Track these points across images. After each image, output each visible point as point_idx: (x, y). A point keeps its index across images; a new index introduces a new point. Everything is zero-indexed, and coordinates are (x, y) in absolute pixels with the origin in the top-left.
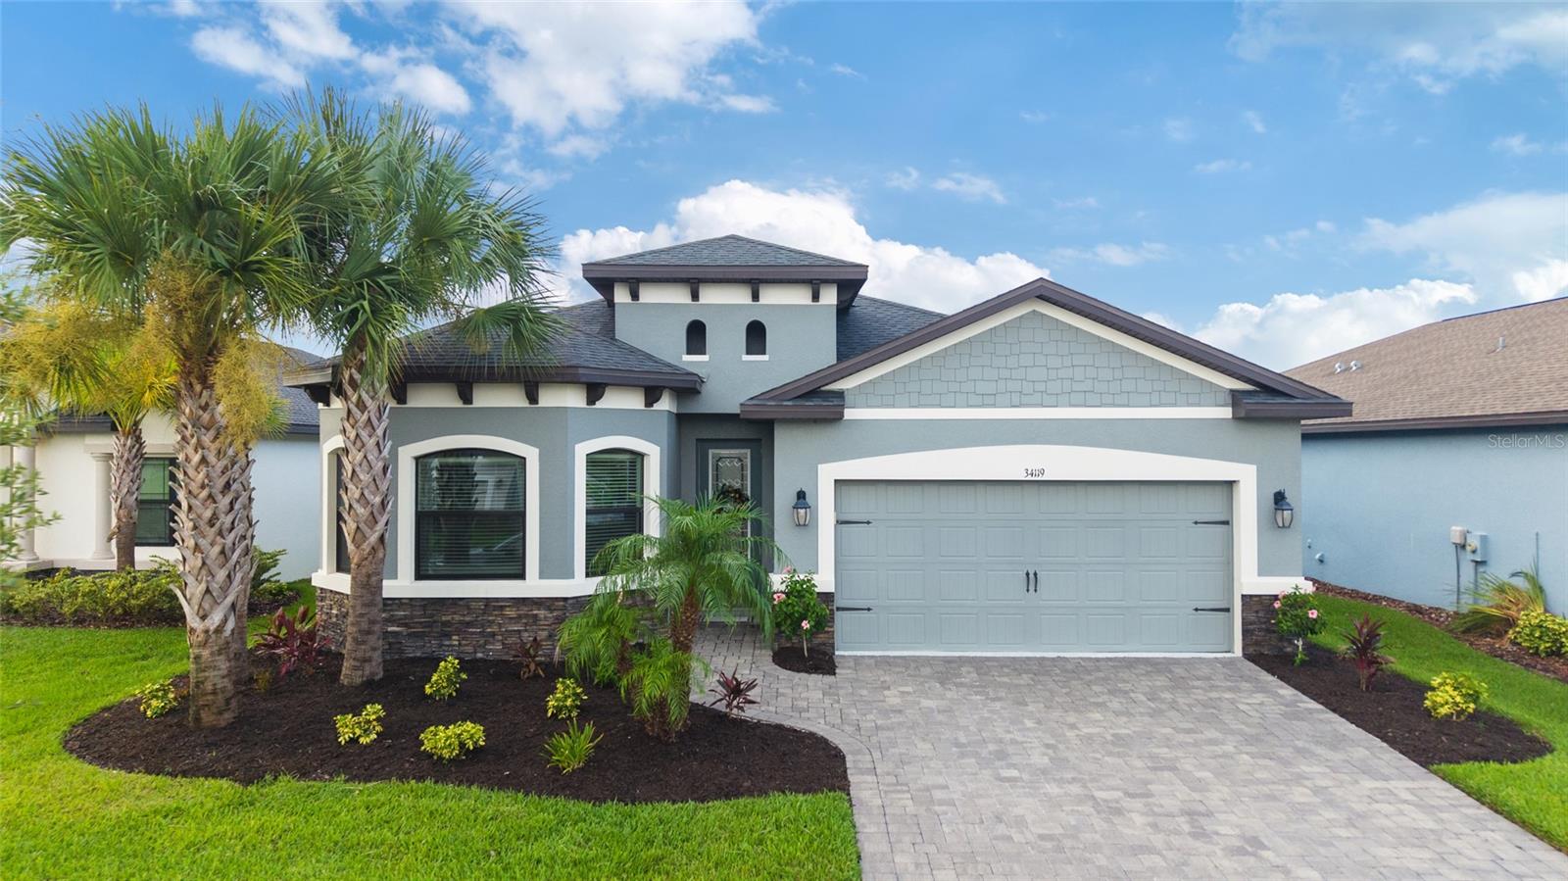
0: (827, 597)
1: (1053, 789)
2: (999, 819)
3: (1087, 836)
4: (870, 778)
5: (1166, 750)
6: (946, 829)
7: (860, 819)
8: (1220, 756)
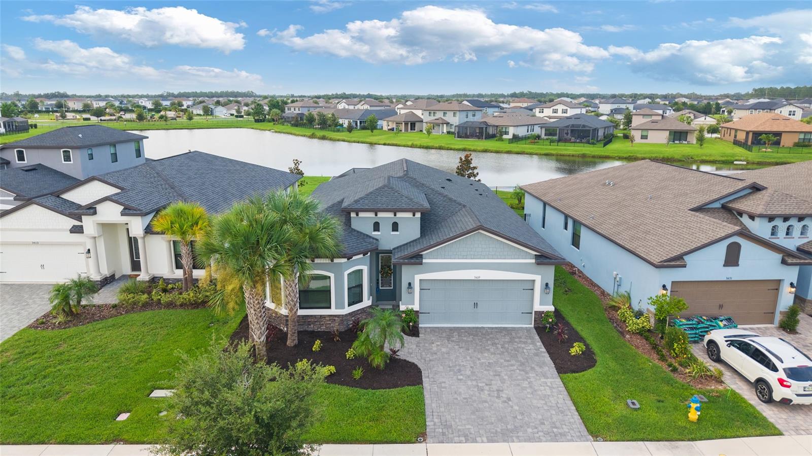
0: (417, 312)
1: (469, 383)
2: (456, 393)
3: (474, 398)
4: (428, 379)
5: (500, 368)
6: (444, 396)
7: (425, 393)
8: (512, 371)
